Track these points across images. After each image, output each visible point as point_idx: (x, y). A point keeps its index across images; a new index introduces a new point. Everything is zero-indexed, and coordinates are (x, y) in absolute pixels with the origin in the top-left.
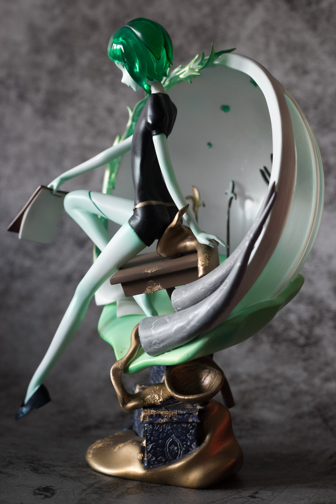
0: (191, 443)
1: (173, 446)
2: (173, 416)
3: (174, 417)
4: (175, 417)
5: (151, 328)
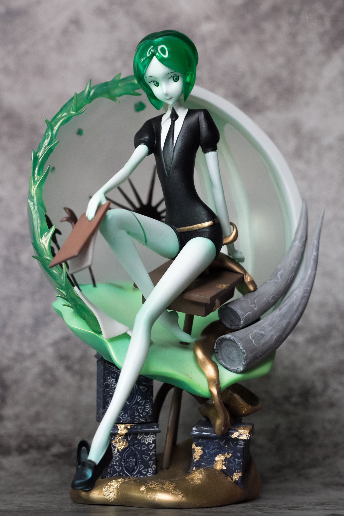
5: (252, 342)
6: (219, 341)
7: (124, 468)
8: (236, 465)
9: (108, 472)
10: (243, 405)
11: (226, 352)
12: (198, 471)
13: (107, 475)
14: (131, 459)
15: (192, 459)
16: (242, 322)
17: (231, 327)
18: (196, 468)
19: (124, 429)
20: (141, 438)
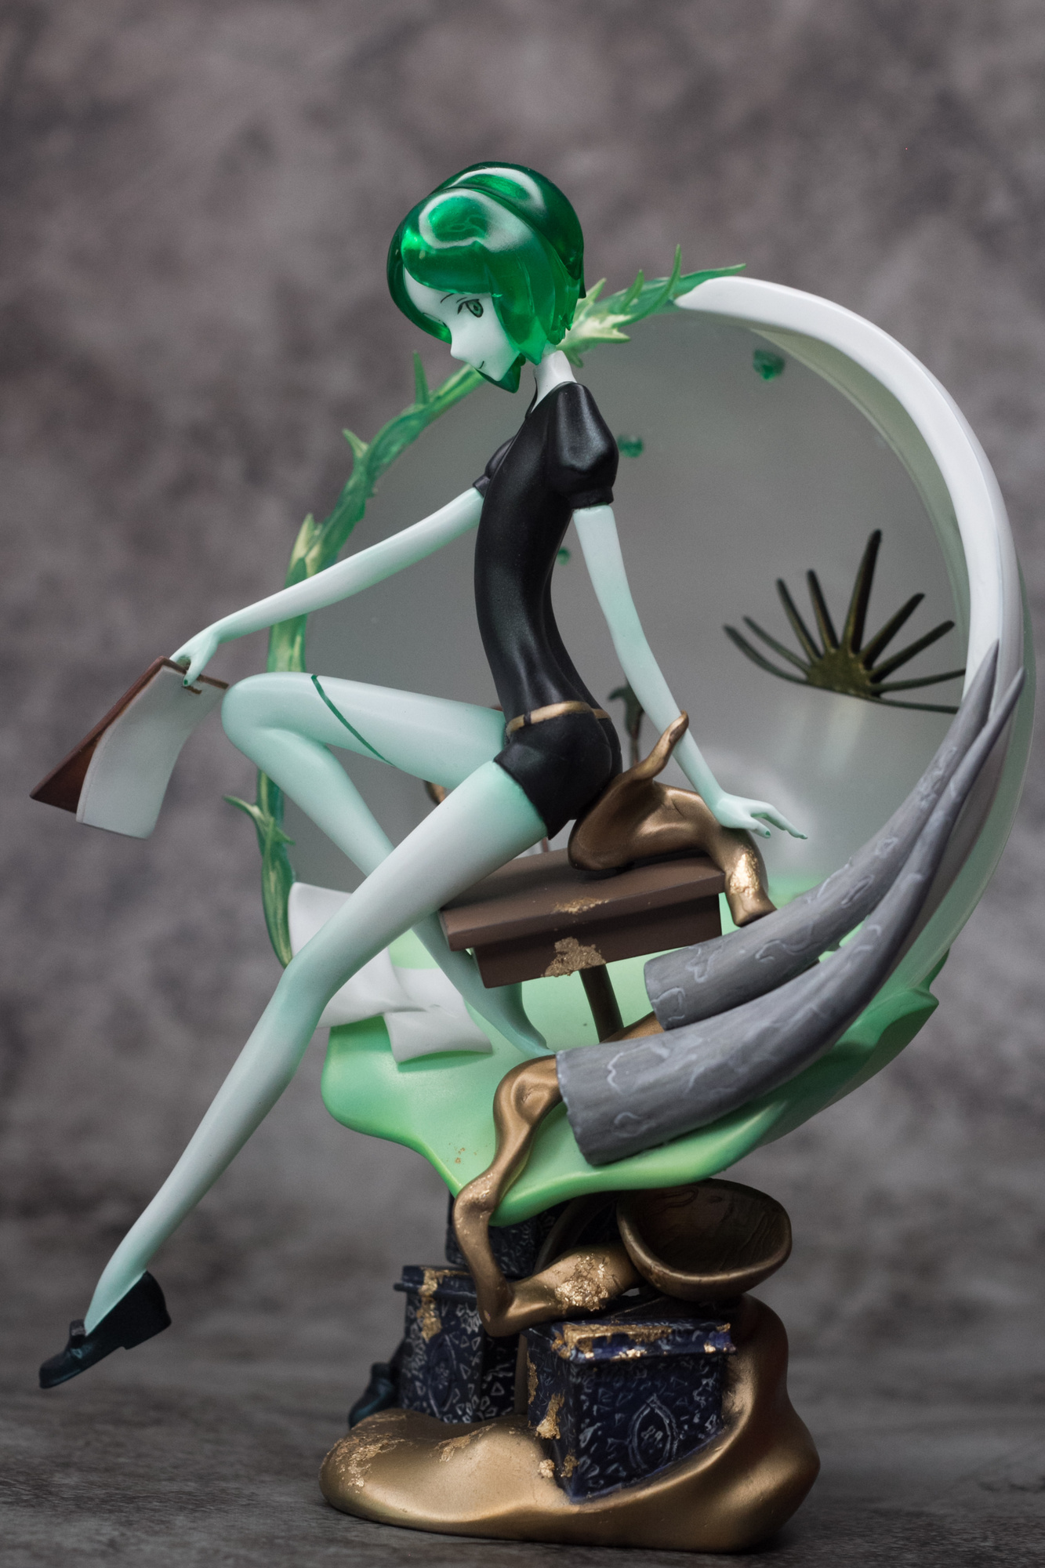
0: (704, 1419)
1: (652, 1430)
2: (661, 1339)
3: (662, 1342)
4: (665, 1341)
7: (429, 1391)
8: (569, 1432)
14: (442, 1367)
20: (463, 1316)
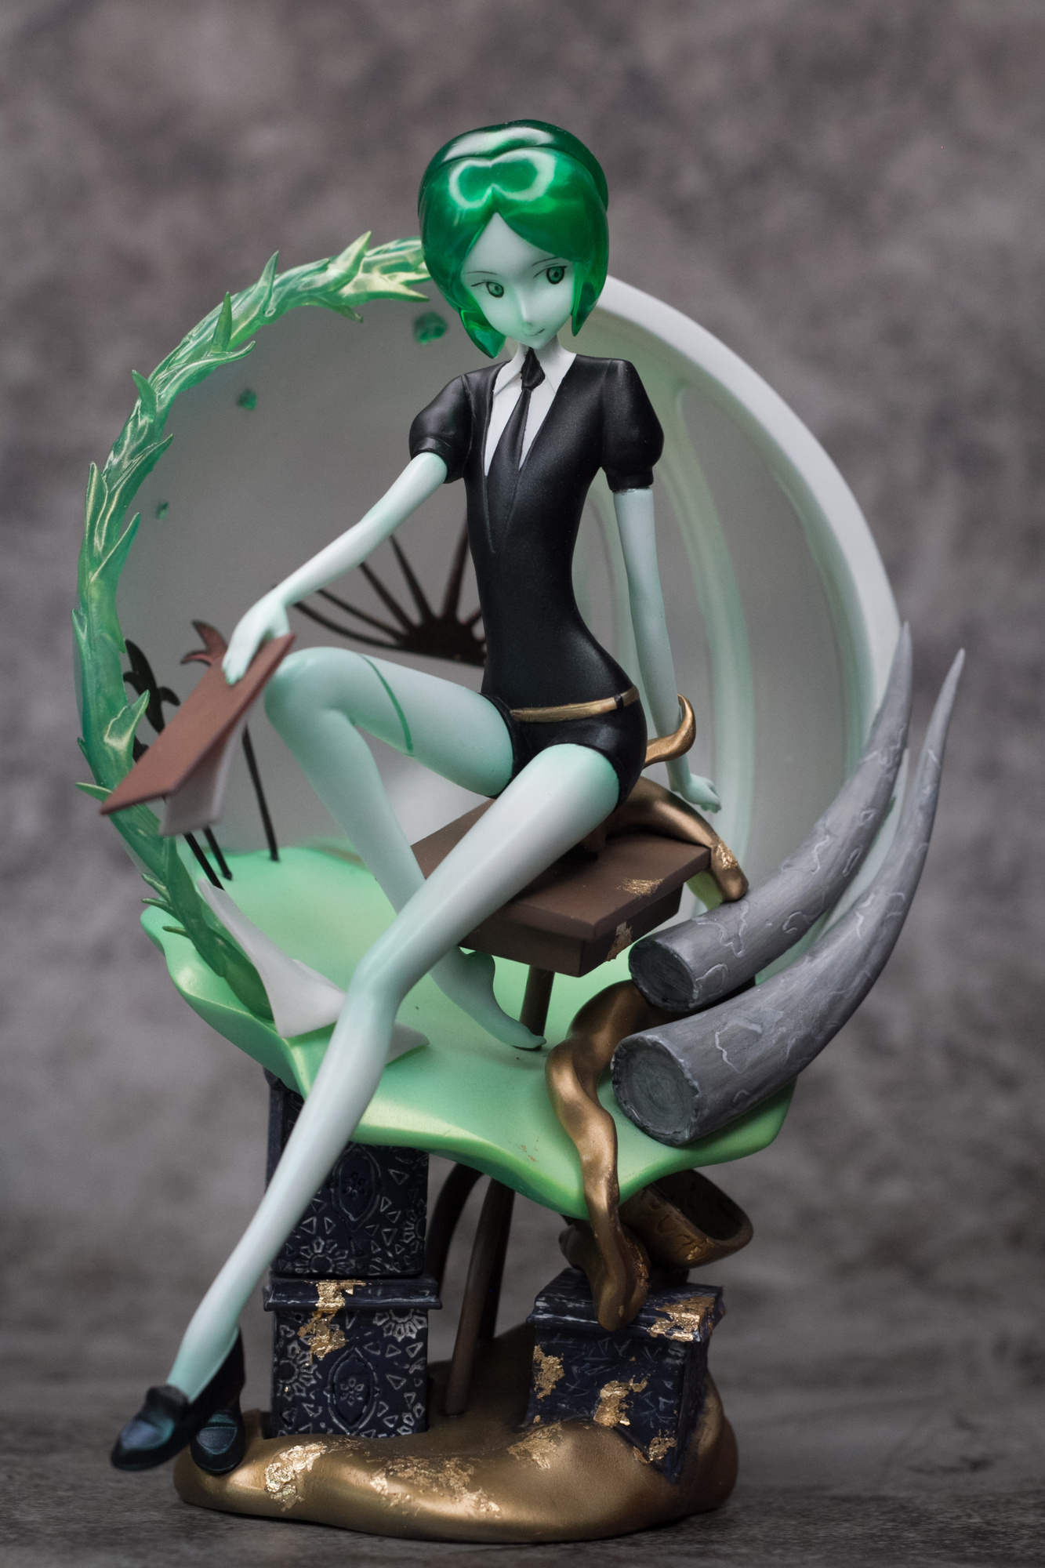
5: (722, 1057)
6: (624, 1050)
7: (329, 1409)
8: (660, 1415)
9: (284, 1420)
10: (688, 1237)
11: (645, 1081)
12: (546, 1430)
13: (281, 1427)
14: (352, 1382)
15: (531, 1392)
16: (696, 991)
17: (666, 1004)
18: (541, 1417)
19: (335, 1297)
20: (385, 1324)
